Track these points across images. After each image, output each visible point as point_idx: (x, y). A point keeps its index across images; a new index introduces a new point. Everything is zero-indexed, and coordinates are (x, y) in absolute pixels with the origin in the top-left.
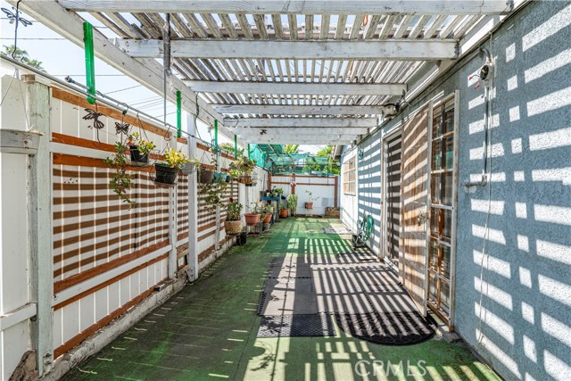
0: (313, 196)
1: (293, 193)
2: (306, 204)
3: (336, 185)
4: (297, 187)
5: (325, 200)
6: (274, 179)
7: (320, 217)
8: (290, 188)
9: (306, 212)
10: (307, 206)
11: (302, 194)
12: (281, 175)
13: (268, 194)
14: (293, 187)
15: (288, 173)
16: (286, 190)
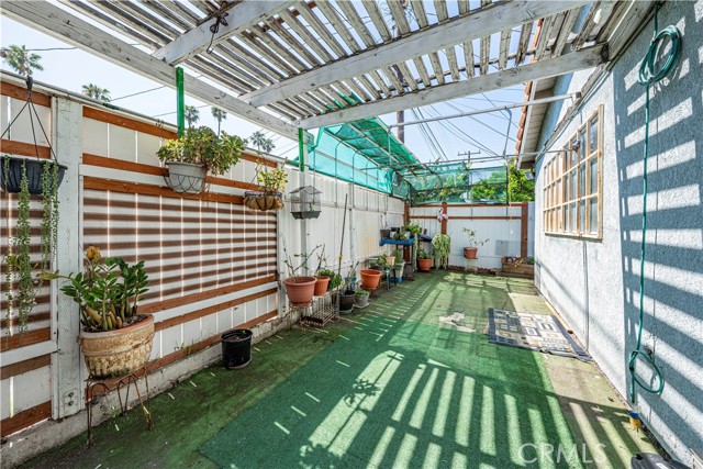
0: (477, 238)
1: (444, 231)
2: (465, 250)
3: (525, 220)
4: (450, 223)
5: (501, 244)
6: (414, 212)
7: (490, 273)
8: (439, 224)
9: (465, 263)
10: (468, 253)
11: (458, 235)
12: (424, 205)
13: (393, 234)
14: (444, 222)
15: (434, 202)
16: (433, 229)
